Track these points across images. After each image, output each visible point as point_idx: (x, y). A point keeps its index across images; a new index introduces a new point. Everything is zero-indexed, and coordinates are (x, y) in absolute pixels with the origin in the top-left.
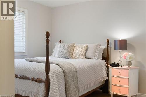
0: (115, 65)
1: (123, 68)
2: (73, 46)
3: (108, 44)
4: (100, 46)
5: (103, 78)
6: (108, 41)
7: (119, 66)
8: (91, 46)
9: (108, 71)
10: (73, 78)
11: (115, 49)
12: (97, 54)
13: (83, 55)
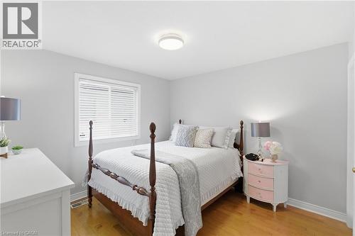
0: (253, 157)
1: (264, 163)
2: (195, 130)
3: (242, 128)
4: (231, 130)
5: (236, 174)
6: (242, 123)
7: (258, 159)
8: (219, 130)
9: (242, 163)
10: (192, 185)
11: (253, 135)
12: (227, 141)
13: (209, 143)
